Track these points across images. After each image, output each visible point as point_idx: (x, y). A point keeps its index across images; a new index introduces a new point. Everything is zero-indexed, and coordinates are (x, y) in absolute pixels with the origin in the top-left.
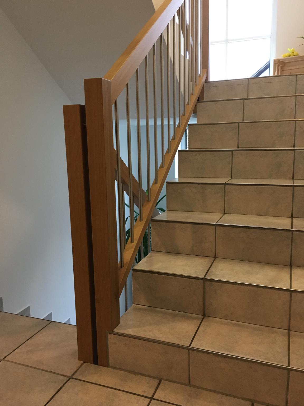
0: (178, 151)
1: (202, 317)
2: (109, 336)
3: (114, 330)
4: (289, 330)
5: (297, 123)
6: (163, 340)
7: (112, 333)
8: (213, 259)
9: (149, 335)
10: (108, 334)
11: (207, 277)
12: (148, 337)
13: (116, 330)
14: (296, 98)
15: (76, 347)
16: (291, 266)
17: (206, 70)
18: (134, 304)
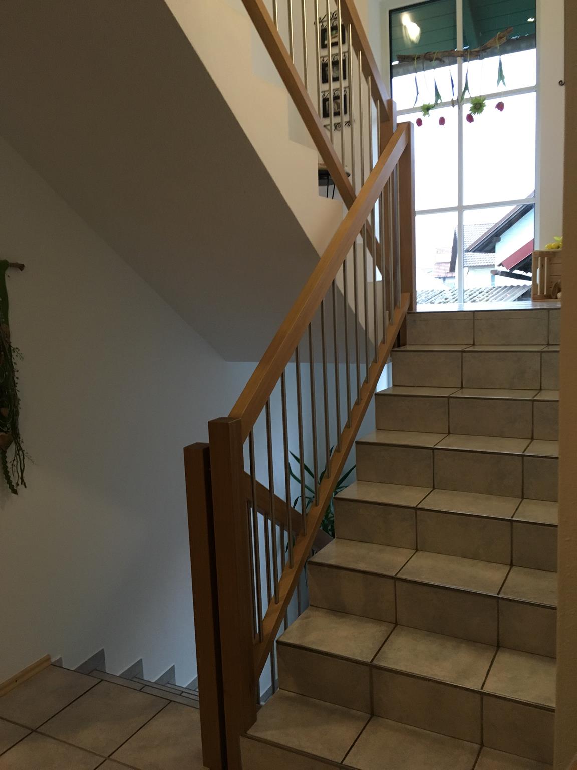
0: (356, 442)
1: (368, 716)
2: (242, 739)
3: (248, 732)
4: (482, 745)
5: (535, 405)
6: (309, 751)
7: (245, 736)
8: (392, 626)
9: (293, 743)
10: (240, 737)
11: (375, 662)
12: (290, 745)
13: (251, 732)
14: (541, 355)
15: (201, 747)
16: (498, 646)
17: (408, 294)
18: (280, 689)
